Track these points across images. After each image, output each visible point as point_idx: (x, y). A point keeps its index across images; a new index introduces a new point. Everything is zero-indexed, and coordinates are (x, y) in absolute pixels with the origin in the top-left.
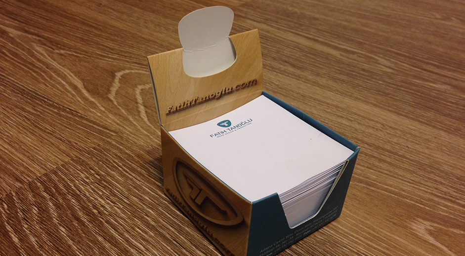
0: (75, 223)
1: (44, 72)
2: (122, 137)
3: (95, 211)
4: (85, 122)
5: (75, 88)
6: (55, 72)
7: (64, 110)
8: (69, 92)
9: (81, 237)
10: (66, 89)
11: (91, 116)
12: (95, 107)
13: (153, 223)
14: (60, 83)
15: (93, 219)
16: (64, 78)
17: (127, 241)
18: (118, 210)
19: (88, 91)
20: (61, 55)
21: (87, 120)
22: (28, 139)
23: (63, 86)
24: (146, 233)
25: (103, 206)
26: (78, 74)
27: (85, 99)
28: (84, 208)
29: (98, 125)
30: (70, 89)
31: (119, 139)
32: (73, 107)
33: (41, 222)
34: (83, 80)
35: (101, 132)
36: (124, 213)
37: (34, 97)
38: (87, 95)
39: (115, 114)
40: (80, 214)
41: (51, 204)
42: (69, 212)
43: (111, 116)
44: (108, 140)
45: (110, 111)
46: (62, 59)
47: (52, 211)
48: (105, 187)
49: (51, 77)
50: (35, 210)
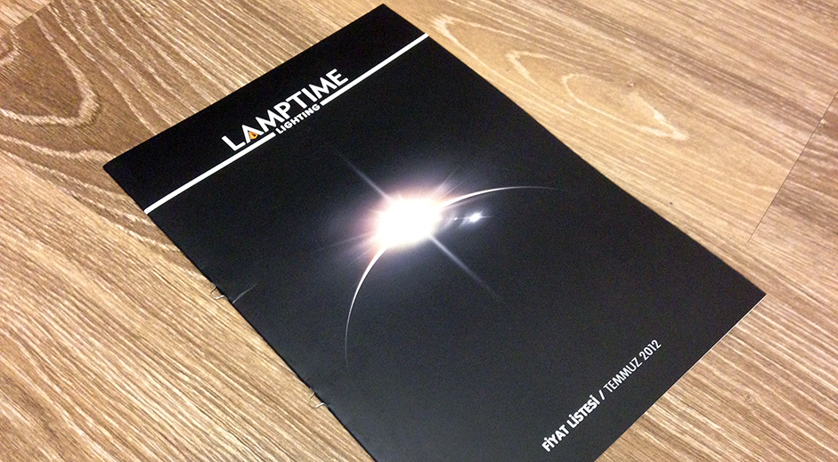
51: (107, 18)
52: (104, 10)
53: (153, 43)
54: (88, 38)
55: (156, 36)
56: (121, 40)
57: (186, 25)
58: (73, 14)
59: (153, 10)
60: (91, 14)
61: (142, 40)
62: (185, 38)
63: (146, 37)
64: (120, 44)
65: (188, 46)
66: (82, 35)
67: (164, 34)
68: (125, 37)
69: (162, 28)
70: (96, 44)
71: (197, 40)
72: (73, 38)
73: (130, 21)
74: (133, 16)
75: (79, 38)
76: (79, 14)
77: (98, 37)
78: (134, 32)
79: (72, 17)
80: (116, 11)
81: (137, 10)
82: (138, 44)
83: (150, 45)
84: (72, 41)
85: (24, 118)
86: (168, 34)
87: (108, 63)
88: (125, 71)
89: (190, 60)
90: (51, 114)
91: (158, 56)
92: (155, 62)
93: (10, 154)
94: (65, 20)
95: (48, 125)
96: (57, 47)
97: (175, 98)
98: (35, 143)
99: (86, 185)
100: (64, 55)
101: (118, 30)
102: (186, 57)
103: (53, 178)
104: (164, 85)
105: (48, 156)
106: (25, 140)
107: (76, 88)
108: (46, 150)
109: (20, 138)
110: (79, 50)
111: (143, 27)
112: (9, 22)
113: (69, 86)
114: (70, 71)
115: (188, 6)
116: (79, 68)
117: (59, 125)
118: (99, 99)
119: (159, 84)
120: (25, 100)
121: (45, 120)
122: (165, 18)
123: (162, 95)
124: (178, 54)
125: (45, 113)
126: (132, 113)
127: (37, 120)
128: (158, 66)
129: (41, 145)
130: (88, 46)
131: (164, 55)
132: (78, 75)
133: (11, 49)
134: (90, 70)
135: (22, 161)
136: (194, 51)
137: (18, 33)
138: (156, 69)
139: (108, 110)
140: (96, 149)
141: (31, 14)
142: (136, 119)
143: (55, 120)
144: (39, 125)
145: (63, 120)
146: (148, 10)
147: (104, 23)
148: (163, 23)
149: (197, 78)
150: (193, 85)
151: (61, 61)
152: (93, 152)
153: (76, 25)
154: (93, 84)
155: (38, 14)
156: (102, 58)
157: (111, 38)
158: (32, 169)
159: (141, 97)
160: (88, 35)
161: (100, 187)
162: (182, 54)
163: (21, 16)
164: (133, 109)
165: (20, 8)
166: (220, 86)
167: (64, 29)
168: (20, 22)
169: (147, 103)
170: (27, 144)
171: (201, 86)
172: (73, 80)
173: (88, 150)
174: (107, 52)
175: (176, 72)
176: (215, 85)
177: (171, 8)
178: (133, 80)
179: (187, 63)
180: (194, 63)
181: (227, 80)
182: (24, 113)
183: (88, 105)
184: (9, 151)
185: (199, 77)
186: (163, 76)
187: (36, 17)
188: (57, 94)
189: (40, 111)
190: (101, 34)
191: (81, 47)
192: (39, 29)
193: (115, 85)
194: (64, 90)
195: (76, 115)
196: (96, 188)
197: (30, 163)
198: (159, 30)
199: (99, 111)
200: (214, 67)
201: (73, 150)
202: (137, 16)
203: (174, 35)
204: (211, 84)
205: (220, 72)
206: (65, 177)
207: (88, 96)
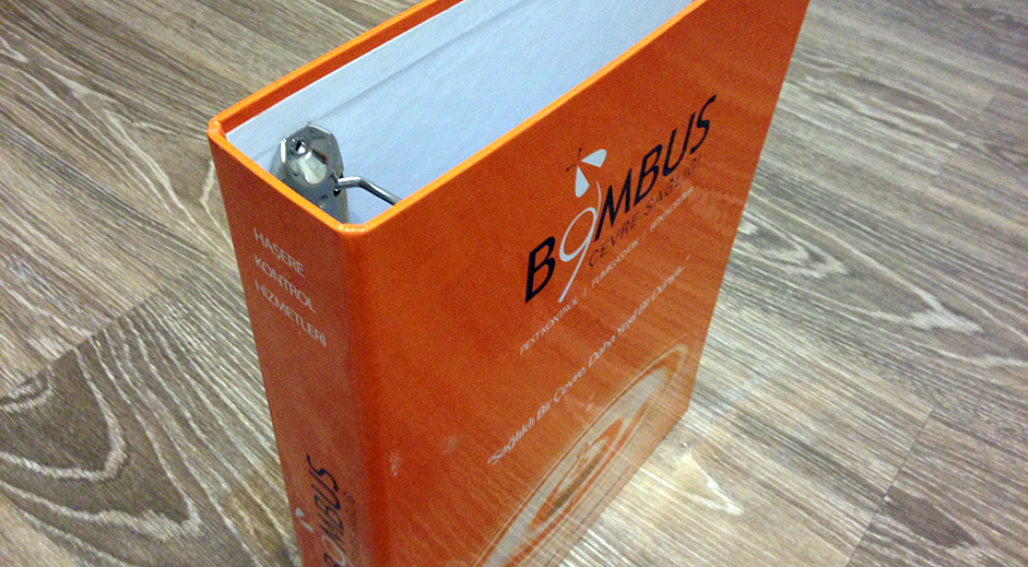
0: (164, 361)
1: (124, 163)
2: (212, 261)
3: (183, 349)
4: (174, 240)
5: (162, 189)
6: (136, 163)
7: (150, 224)
8: (154, 195)
9: (170, 374)
10: (151, 191)
11: (179, 232)
12: (185, 219)
13: (236, 361)
14: (142, 181)
15: (181, 356)
16: (147, 171)
17: (212, 379)
18: (205, 348)
19: (176, 192)
20: (143, 131)
21: (175, 237)
22: (113, 265)
23: (146, 185)
24: (229, 370)
25: (190, 344)
26: (164, 164)
27: (173, 206)
28: (173, 346)
29: (187, 244)
30: (155, 191)
31: (208, 263)
32: (160, 219)
33: (133, 360)
34: (170, 175)
35: (190, 255)
36: (209, 350)
37: (114, 204)
38: (175, 198)
39: (208, 228)
40: (169, 352)
41: (141, 342)
42: (158, 350)
43: (202, 231)
44: (198, 265)
45: (201, 224)
46: (143, 138)
47: (142, 349)
48: (193, 323)
49: (132, 171)
50: (126, 348)
51: (150, 355)
52: (148, 344)
53: (193, 382)
54: (126, 376)
55: (198, 375)
56: (160, 379)
57: (231, 363)
58: (116, 349)
59: (199, 346)
60: (134, 348)
61: (182, 379)
62: (227, 377)
63: (187, 376)
64: (160, 383)
65: (229, 387)
66: (121, 373)
67: (206, 372)
68: (166, 376)
69: (206, 366)
70: (134, 384)
71: (240, 380)
72: (112, 377)
73: (172, 356)
74: (177, 351)
75: (118, 376)
76: (121, 348)
77: (137, 374)
78: (175, 370)
79: (113, 352)
80: (160, 346)
81: (183, 345)
82: (179, 385)
83: (190, 385)
84: (109, 380)
85: (47, 471)
86: (211, 373)
87: (143, 405)
88: (161, 417)
89: (229, 402)
90: (76, 466)
91: (197, 398)
92: (193, 405)
93: (26, 515)
94: (106, 354)
95: (71, 479)
96: (93, 387)
97: (207, 448)
98: (54, 501)
99: (100, 554)
100: (99, 396)
101: (159, 367)
102: (226, 399)
103: (68, 545)
104: (199, 433)
105: (66, 517)
106: (44, 496)
107: (106, 436)
108: (64, 511)
109: (39, 495)
110: (115, 390)
111: (186, 365)
112: (47, 356)
113: (100, 433)
114: (102, 415)
115: (235, 340)
116: (113, 412)
117: (82, 479)
118: (129, 449)
119: (193, 431)
120: (51, 448)
121: (68, 473)
122: (209, 354)
123: (194, 445)
124: (218, 397)
125: (70, 465)
126: (161, 467)
127: (61, 473)
128: (196, 411)
129: (61, 504)
130: (126, 387)
131: (203, 397)
132: (111, 420)
133: (45, 388)
134: (124, 414)
135: (38, 523)
136: (235, 392)
137: (56, 369)
138: (193, 415)
139: (136, 463)
140: (117, 509)
141: (69, 347)
142: (164, 473)
143: (79, 473)
144: (62, 480)
145: (87, 473)
146: (194, 344)
147: (146, 359)
148: (207, 360)
149: (234, 425)
150: (229, 433)
151: (95, 404)
152: (113, 513)
153: (117, 361)
154: (124, 429)
155: (78, 348)
156: (138, 400)
157: (151, 376)
158: (48, 534)
159: (173, 447)
160: (128, 373)
161: (114, 556)
162: (222, 396)
163: (61, 349)
164: (162, 461)
165: (61, 340)
166: (257, 434)
167: (104, 366)
168: (58, 356)
169: (177, 454)
170: (46, 502)
171: (237, 433)
172: (105, 425)
173: (108, 510)
174: (144, 393)
175: (213, 418)
176: (252, 433)
177: (217, 343)
178: (167, 427)
179: (226, 406)
180: (233, 406)
182: (47, 464)
183: (116, 455)
184: (25, 510)
185: (236, 423)
186: (200, 423)
187: (76, 351)
188: (85, 442)
189: (65, 463)
190: (141, 371)
191: (118, 388)
192: (77, 365)
193: (148, 433)
194: (94, 437)
195: (102, 468)
196: (110, 558)
197: (45, 525)
198: (202, 368)
199: (126, 463)
200: (254, 412)
201: (93, 511)
202: (181, 351)
203: (216, 374)
204: (247, 431)
205: (258, 416)
206: (80, 543)
207: (117, 445)
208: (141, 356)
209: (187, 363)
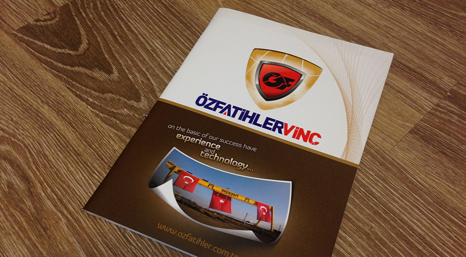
0: (108, 11)
3: (116, 7)
9: (109, 16)
13: (140, 14)
15: (115, 10)
17: (128, 20)
18: (126, 7)
24: (136, 17)
28: (112, 5)
33: (94, 9)
36: (128, 9)
40: (110, 7)
41: (98, 2)
42: (105, 6)
47: (98, 5)
50: (92, 4)
51: (102, 8)
52: (101, 3)
53: (120, 21)
54: (91, 16)
55: (122, 18)
56: (105, 18)
57: (137, 14)
58: (87, 4)
59: (123, 6)
60: (95, 4)
61: (115, 19)
62: (135, 20)
63: (117, 18)
64: (105, 20)
65: (135, 24)
66: (88, 14)
67: (126, 17)
68: (108, 17)
69: (126, 15)
70: (94, 19)
71: (140, 21)
72: (84, 15)
73: (112, 10)
74: (114, 7)
75: (87, 15)
76: (89, 4)
77: (95, 15)
78: (112, 15)
79: (86, 5)
80: (106, 4)
81: (116, 5)
82: (113, 21)
83: (118, 21)
84: (83, 16)
85: (53, 49)
86: (128, 18)
87: (97, 27)
88: (104, 33)
89: (135, 30)
90: (66, 49)
91: (121, 27)
92: (119, 30)
93: (43, 65)
94: (83, 6)
95: (64, 53)
96: (76, 18)
97: (123, 47)
98: (56, 61)
99: (74, 83)
100: (78, 22)
101: (105, 13)
102: (133, 29)
103: (60, 78)
104: (120, 41)
105: (60, 67)
106: (52, 59)
107: (80, 38)
108: (60, 65)
109: (50, 58)
110: (86, 21)
111: (117, 13)
112: (57, 4)
113: (78, 37)
114: (79, 30)
115: (140, 6)
116: (84, 29)
117: (69, 54)
118: (89, 44)
119: (118, 40)
120: (56, 40)
121: (63, 51)
122: (127, 9)
123: (118, 45)
124: (130, 27)
125: (64, 48)
126: (103, 52)
127: (59, 50)
128: (120, 32)
129: (59, 62)
130: (90, 19)
131: (123, 27)
132: (82, 32)
133: (56, 17)
134: (89, 31)
135: (48, 68)
136: (138, 26)
137: (61, 10)
138: (118, 33)
139: (92, 50)
140: (82, 67)
141: (68, 2)
142: (104, 55)
143: (67, 51)
144: (59, 53)
145: (71, 51)
146: (121, 5)
147: (100, 9)
148: (126, 12)
149: (136, 39)
150: (133, 42)
151: (76, 25)
152: (81, 68)
153: (87, 9)
154: (88, 36)
155: (71, 2)
156: (95, 26)
157: (102, 16)
158: (52, 72)
159: (108, 45)
160: (92, 14)
161: (79, 84)
162: (132, 27)
163: (63, 2)
164: (103, 50)
166: (146, 44)
167: (81, 11)
168: (62, 5)
169: (110, 48)
170: (52, 61)
171: (137, 43)
172: (80, 34)
173: (78, 67)
174: (98, 23)
175: (127, 35)
176: (143, 43)
177: (132, 6)
178: (107, 38)
179: (133, 31)
180: (136, 32)
181: (150, 41)
182: (54, 47)
183: (84, 46)
184: (43, 63)
185: (137, 38)
186: (121, 36)
187: (70, 4)
188: (71, 40)
189: (61, 47)
190: (97, 14)
191: (86, 19)
192: (70, 9)
193: (98, 38)
194: (75, 38)
195: (77, 50)
196: (78, 84)
197: (51, 70)
198: (124, 15)
199: (88, 49)
200: (145, 35)
201: (72, 66)
202: (115, 8)
203: (130, 18)
204: (142, 42)
205: (147, 37)
206: (65, 77)
207: (85, 42)
208: (98, 8)
209: (118, 13)
